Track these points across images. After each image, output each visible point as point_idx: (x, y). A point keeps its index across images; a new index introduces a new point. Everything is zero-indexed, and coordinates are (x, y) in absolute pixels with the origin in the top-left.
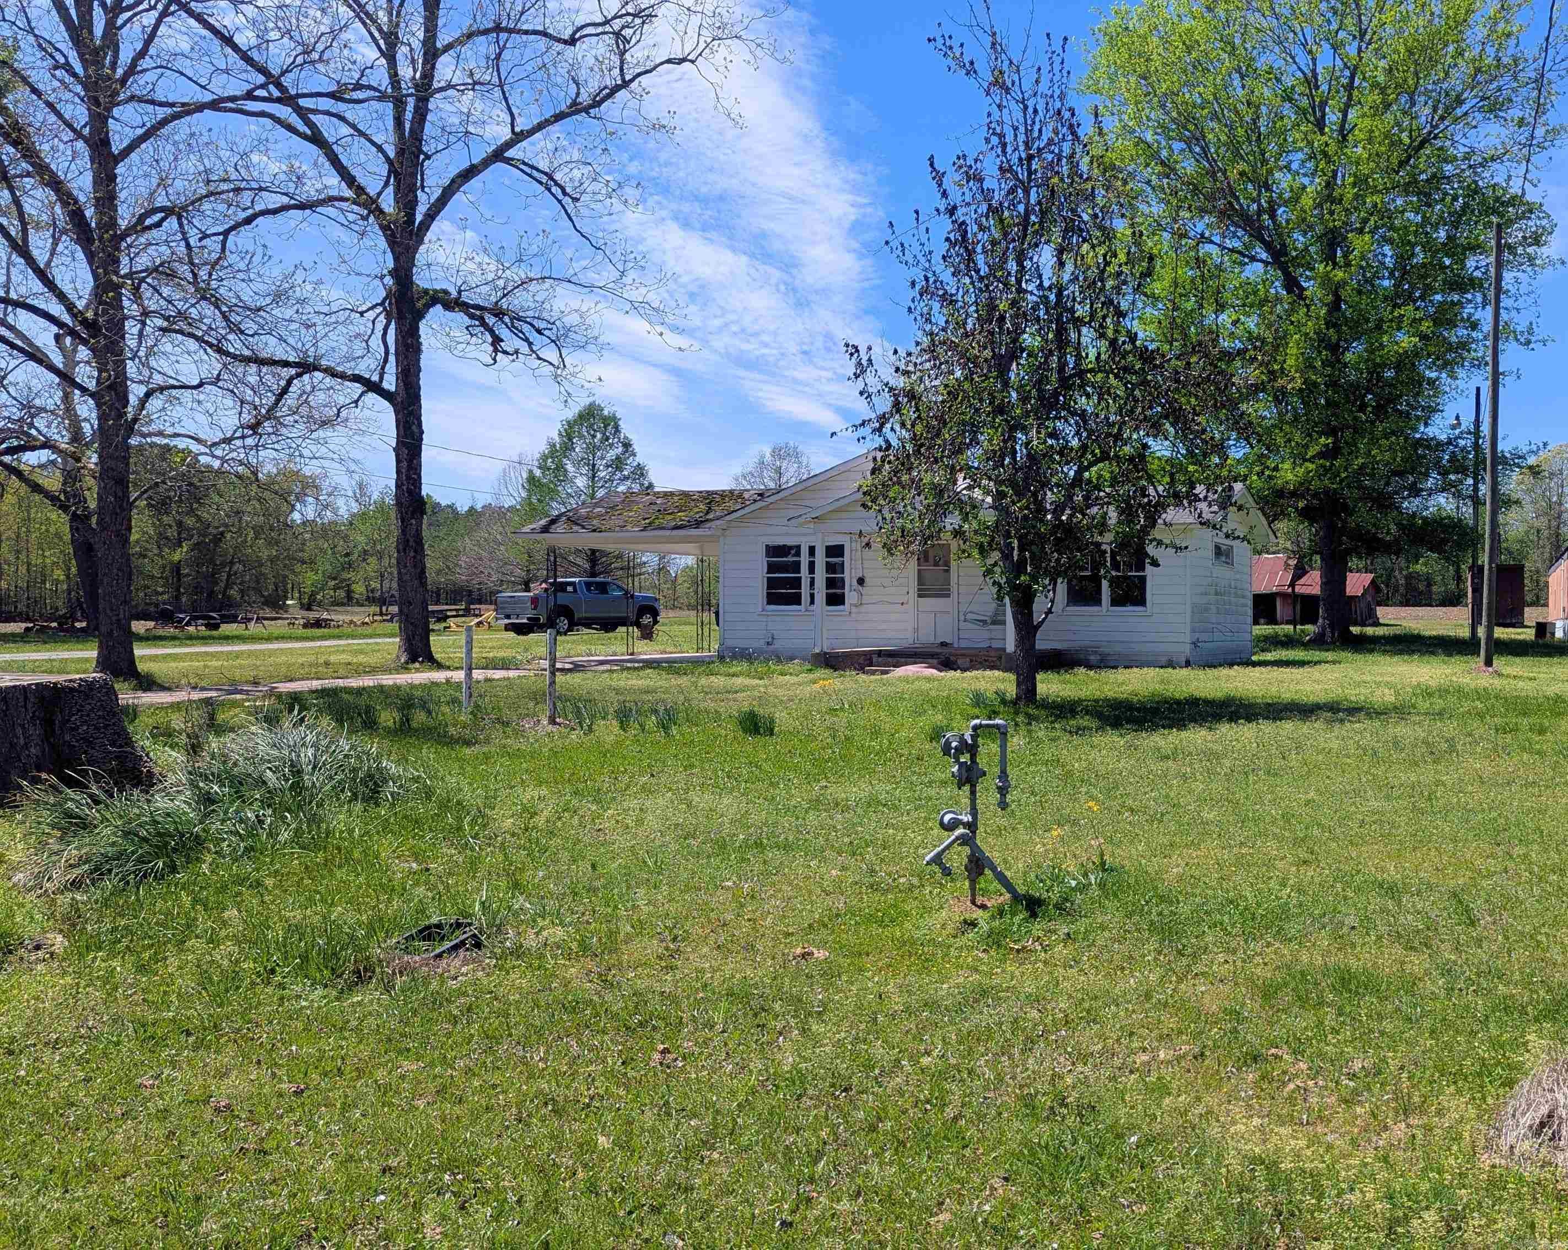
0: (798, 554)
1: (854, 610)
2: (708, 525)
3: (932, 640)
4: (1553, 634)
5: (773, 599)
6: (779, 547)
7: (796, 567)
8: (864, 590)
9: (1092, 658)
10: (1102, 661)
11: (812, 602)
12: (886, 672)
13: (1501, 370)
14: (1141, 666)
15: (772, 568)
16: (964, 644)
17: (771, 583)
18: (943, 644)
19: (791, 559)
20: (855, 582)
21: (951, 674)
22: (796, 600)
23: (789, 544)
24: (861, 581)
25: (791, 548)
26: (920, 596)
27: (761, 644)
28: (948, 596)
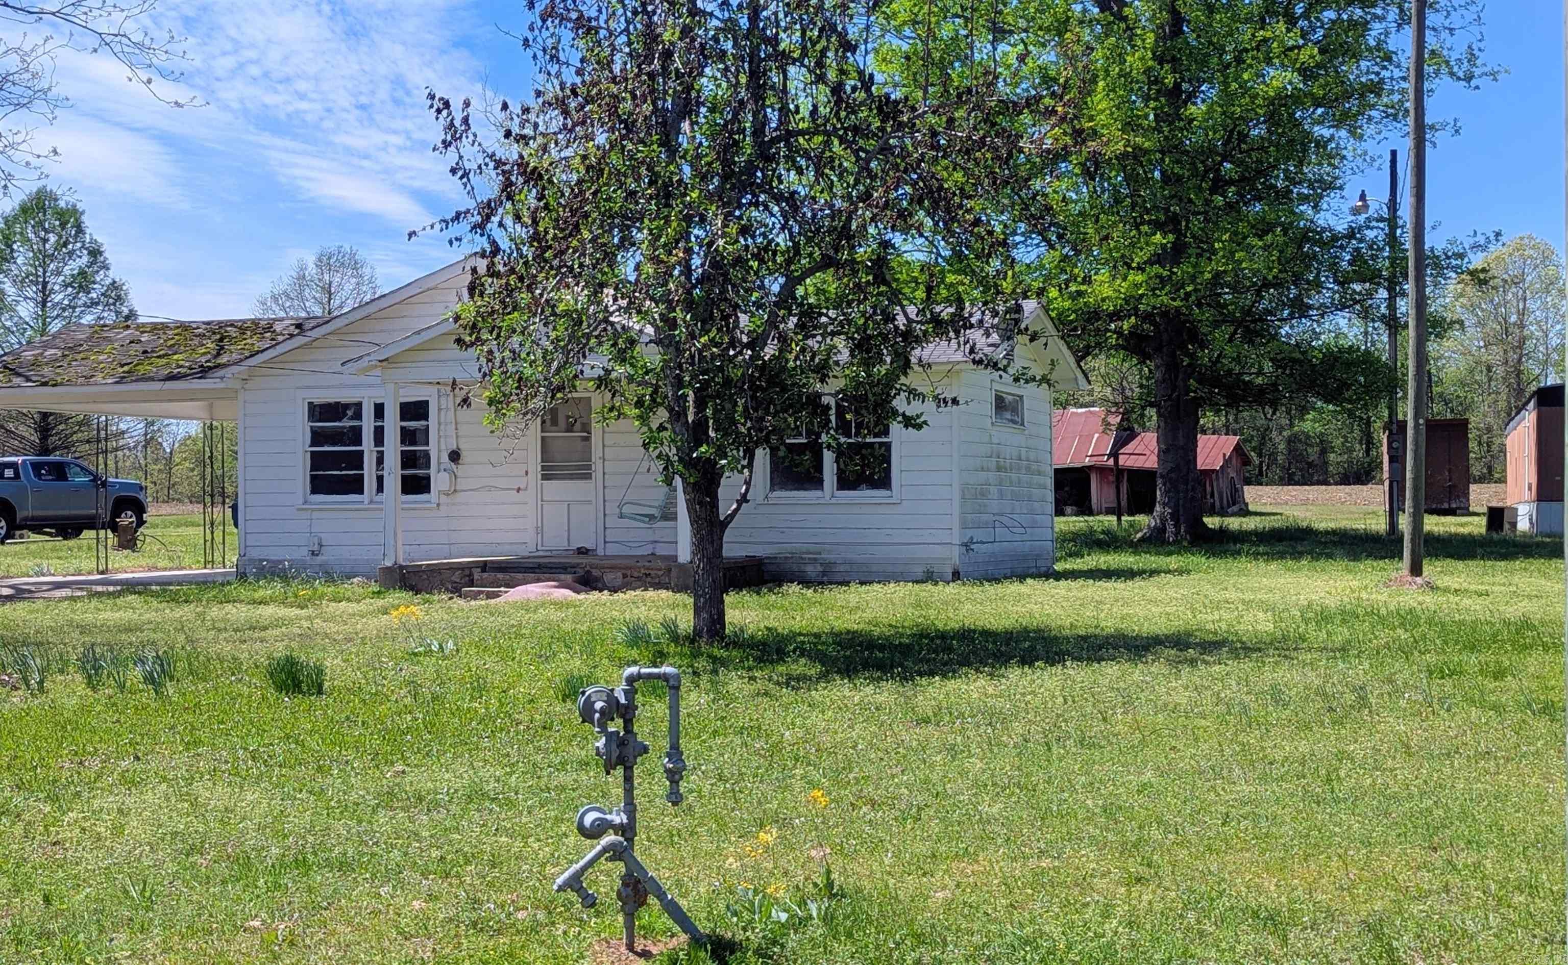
0: (358, 416)
1: (443, 498)
2: (221, 373)
3: (564, 545)
4: (1514, 525)
5: (319, 485)
6: (329, 405)
7: (355, 436)
8: (460, 470)
9: (809, 569)
10: (824, 573)
11: (380, 489)
12: (496, 595)
13: (1428, 120)
14: (884, 579)
15: (317, 437)
16: (612, 550)
17: (318, 460)
18: (582, 551)
19: (346, 423)
20: (445, 458)
21: (595, 595)
22: (355, 486)
23: (344, 400)
24: (455, 456)
25: (346, 406)
26: (545, 477)
27: (302, 553)
28: (588, 477)
